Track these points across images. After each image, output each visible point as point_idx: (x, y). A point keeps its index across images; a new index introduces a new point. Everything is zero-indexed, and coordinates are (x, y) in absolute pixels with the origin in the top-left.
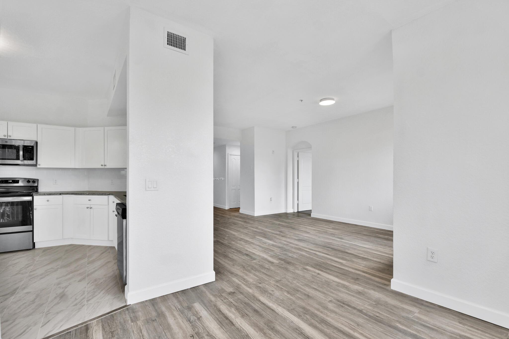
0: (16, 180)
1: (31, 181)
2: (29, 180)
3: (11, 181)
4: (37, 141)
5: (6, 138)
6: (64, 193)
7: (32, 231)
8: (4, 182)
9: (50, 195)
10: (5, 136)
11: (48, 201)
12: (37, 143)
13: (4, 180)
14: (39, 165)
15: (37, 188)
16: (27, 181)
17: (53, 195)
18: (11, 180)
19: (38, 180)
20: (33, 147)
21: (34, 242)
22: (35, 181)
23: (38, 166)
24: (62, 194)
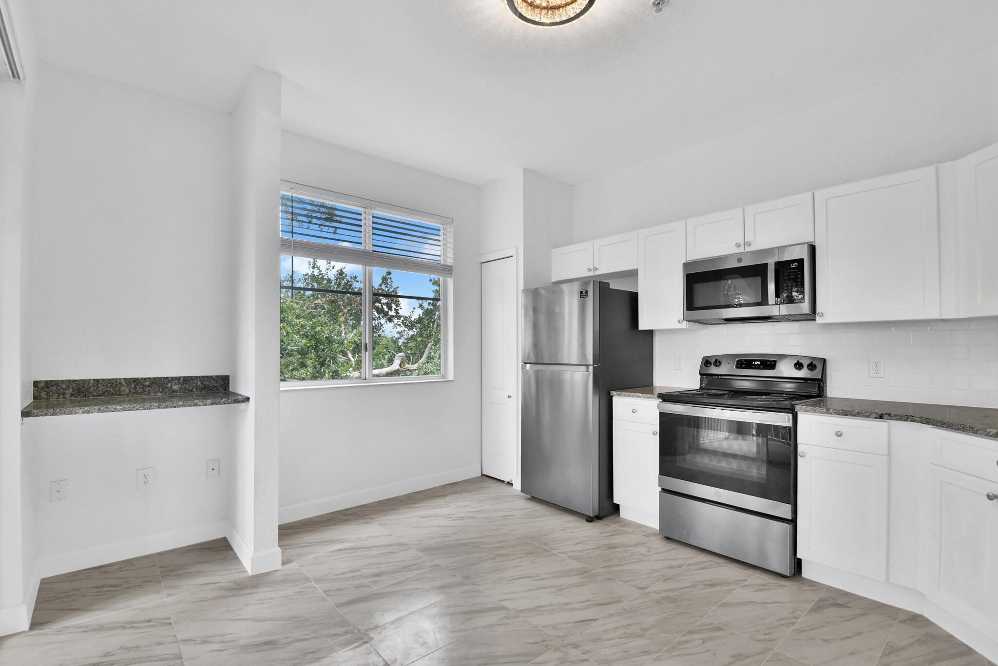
0: (769, 361)
1: (806, 363)
2: (800, 361)
3: (759, 363)
4: (814, 242)
5: (741, 250)
6: (895, 416)
7: (793, 522)
8: (744, 364)
9: (846, 415)
10: (738, 245)
11: (839, 434)
12: (812, 249)
13: (745, 360)
14: (822, 315)
15: (819, 385)
16: (796, 365)
17: (855, 416)
18: (758, 361)
19: (825, 360)
20: (801, 262)
21: (799, 556)
22: (816, 364)
23: (819, 320)
24: (885, 417)
